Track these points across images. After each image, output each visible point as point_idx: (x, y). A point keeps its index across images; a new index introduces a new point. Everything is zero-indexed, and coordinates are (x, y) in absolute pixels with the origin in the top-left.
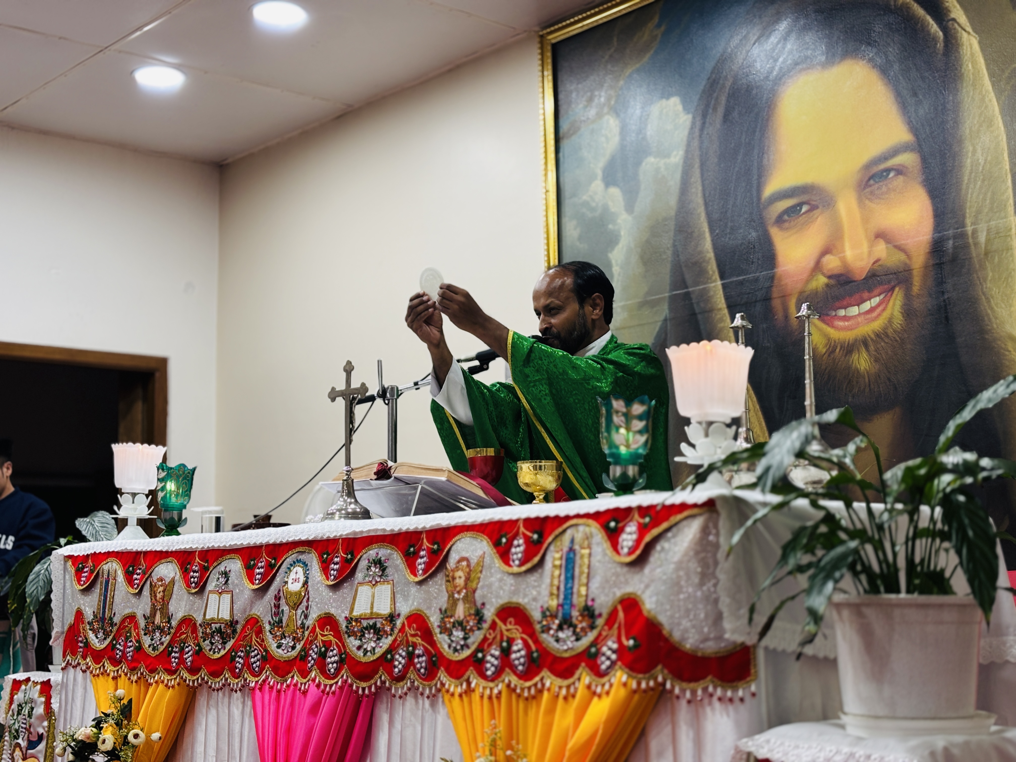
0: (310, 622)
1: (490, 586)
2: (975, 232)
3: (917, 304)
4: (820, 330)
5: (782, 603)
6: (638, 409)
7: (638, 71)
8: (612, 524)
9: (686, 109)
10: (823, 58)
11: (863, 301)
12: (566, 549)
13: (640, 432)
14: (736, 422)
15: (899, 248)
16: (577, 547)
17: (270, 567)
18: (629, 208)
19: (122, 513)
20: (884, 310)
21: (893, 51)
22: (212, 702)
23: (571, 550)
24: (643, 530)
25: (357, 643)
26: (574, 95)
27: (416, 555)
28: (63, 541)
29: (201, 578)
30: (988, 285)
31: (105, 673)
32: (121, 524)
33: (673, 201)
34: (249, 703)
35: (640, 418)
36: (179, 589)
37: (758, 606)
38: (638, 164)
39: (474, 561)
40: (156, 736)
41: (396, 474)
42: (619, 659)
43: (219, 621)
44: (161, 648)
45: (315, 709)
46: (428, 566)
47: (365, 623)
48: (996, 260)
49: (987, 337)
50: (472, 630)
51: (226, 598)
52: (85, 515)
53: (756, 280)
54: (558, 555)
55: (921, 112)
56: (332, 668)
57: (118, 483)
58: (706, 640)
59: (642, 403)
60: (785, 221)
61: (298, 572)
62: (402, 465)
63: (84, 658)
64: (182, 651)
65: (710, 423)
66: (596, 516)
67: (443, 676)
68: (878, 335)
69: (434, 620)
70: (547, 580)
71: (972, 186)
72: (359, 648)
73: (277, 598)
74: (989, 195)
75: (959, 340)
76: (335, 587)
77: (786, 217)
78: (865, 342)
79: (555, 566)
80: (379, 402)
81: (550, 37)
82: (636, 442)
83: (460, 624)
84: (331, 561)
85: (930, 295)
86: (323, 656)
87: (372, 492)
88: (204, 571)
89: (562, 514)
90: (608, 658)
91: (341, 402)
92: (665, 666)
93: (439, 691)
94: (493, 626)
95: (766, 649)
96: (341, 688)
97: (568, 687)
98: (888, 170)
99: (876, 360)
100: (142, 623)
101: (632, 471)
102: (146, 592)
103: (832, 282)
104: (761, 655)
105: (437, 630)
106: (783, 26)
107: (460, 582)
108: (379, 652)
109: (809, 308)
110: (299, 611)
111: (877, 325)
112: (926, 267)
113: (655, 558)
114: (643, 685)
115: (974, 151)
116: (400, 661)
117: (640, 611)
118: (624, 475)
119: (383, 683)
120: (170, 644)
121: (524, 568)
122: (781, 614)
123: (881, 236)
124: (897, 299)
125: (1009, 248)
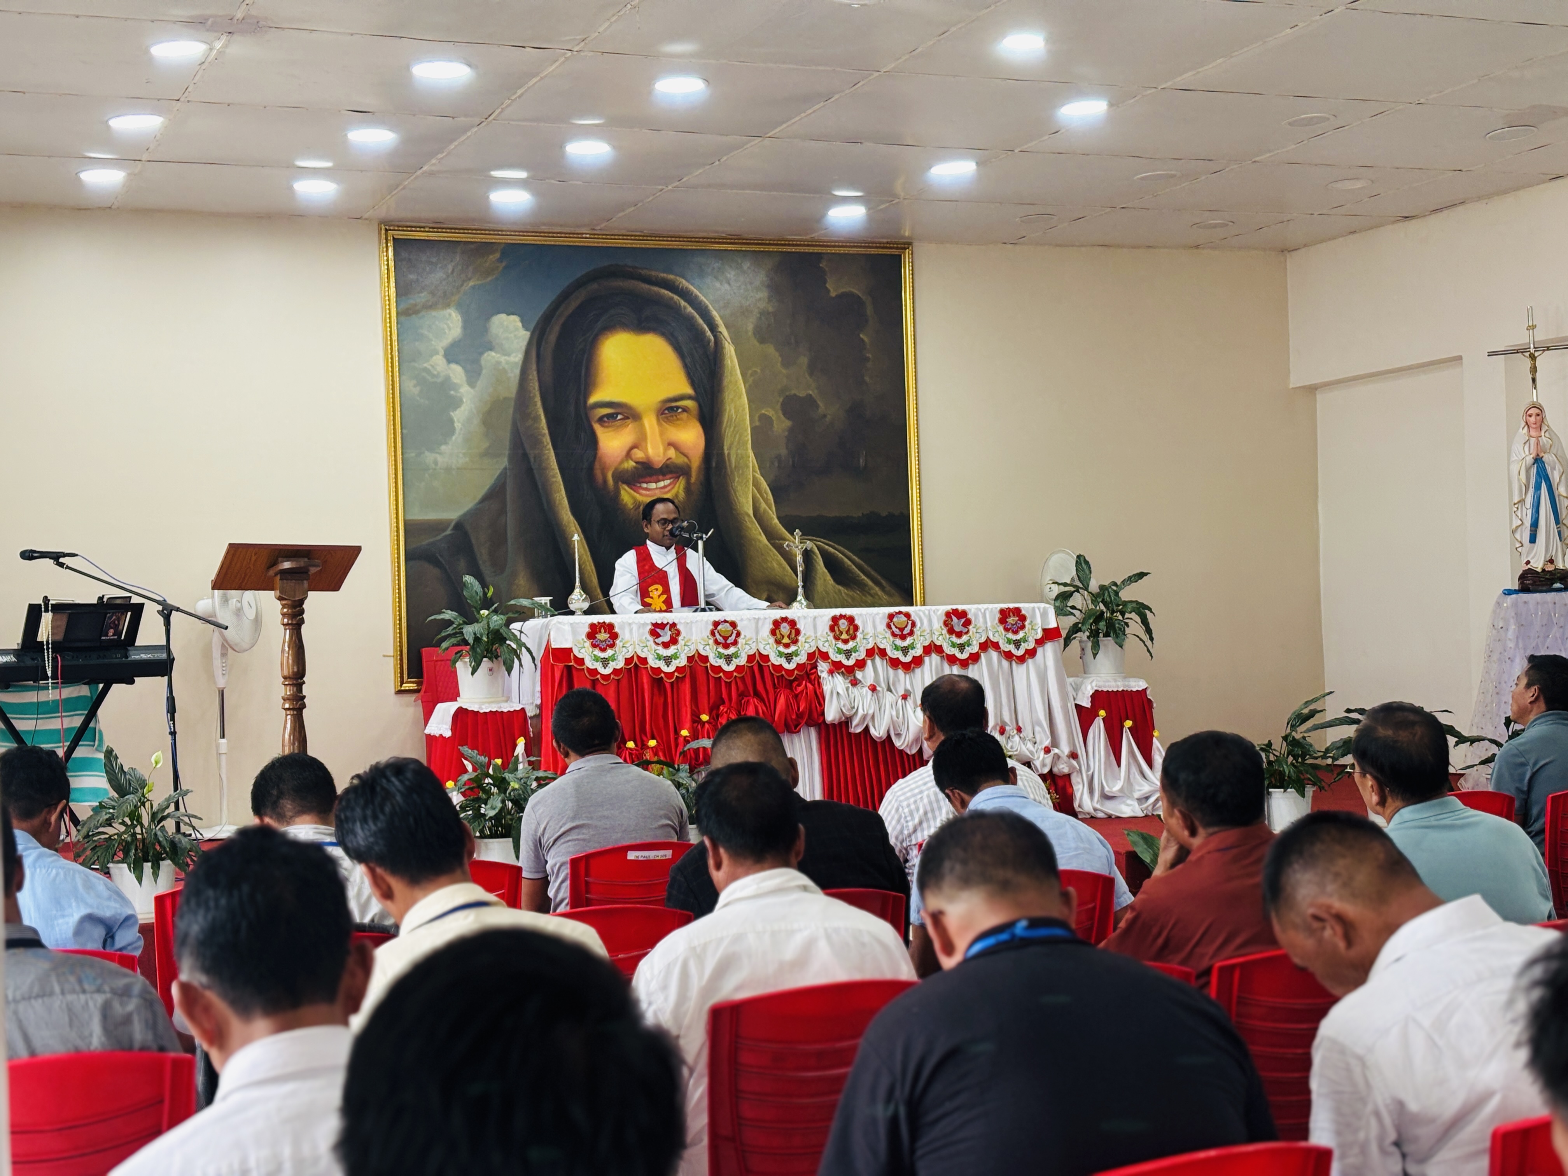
2: (729, 454)
3: (693, 488)
4: (629, 494)
9: (525, 327)
11: (659, 481)
15: (683, 454)
18: (471, 383)
20: (673, 488)
30: (736, 484)
38: (480, 354)
48: (741, 472)
49: (734, 512)
53: (583, 455)
60: (605, 422)
71: (728, 429)
74: (738, 436)
77: (606, 419)
81: (393, 232)
98: (678, 408)
103: (638, 466)
111: (669, 494)
112: (699, 468)
115: (730, 411)
123: (671, 444)
124: (681, 483)
125: (748, 467)
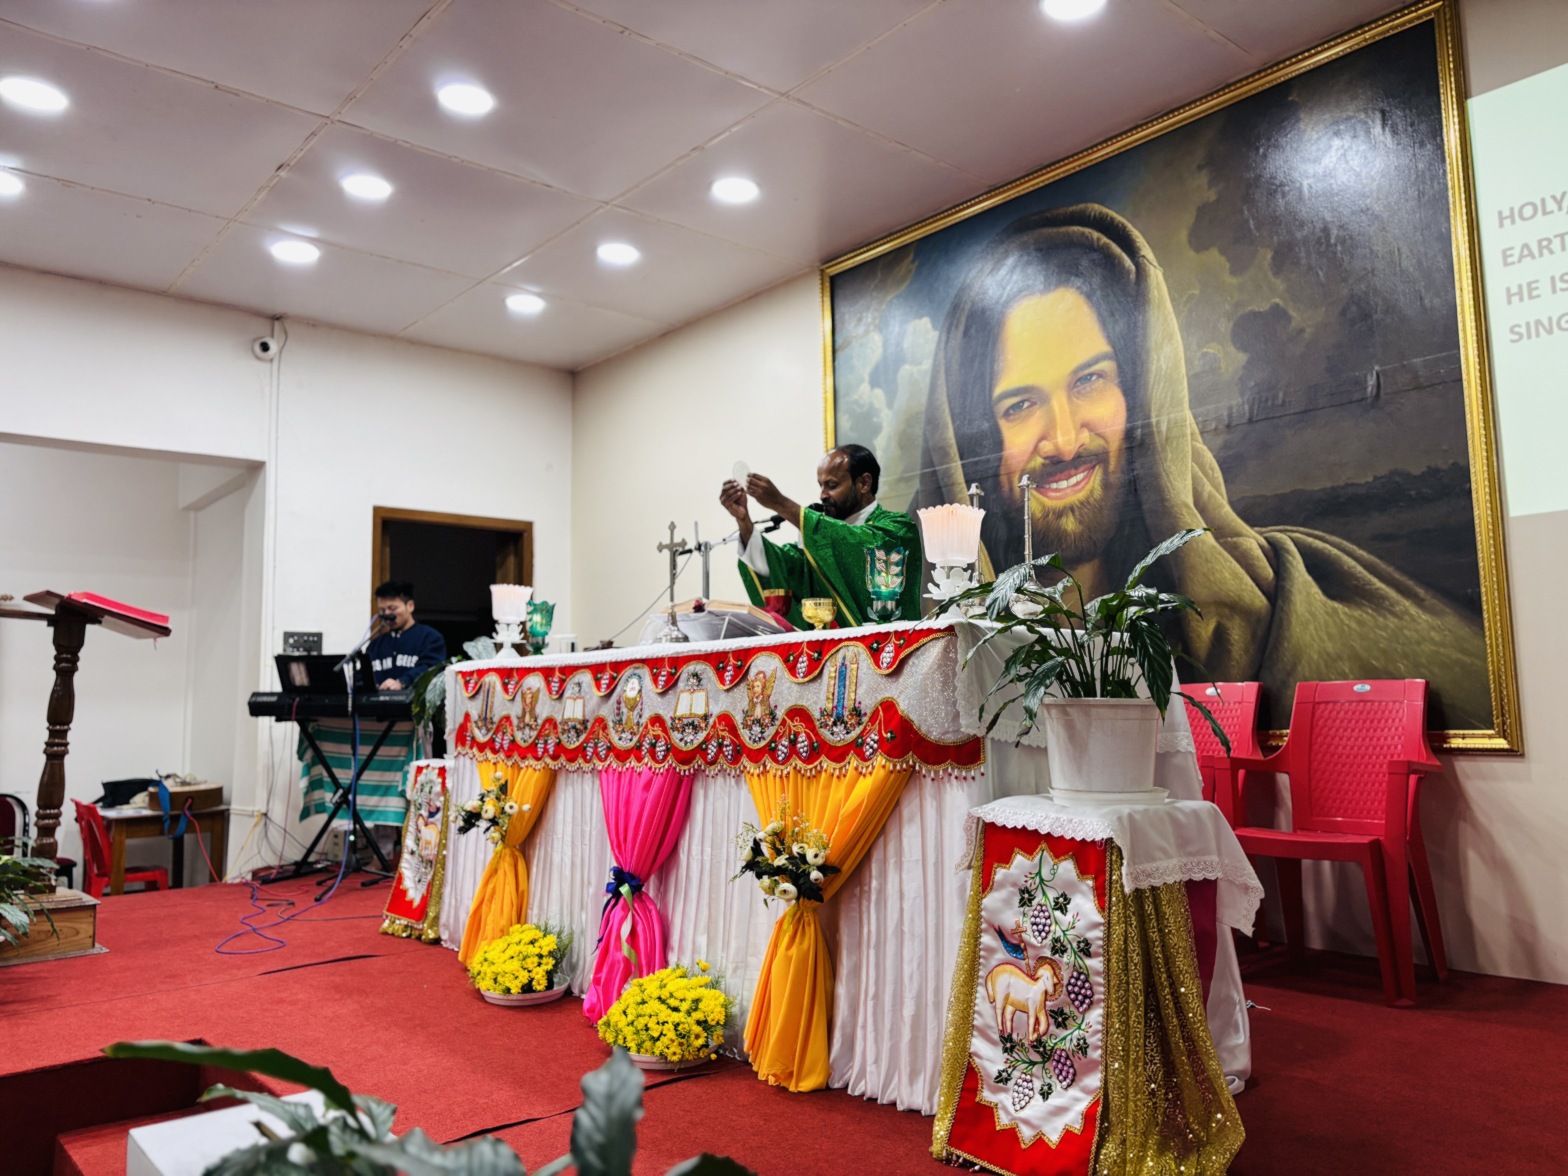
0: (643, 721)
1: (781, 693)
2: (1158, 423)
3: (1113, 479)
4: (1036, 499)
5: (1005, 704)
6: (895, 557)
7: (897, 297)
8: (875, 645)
10: (1041, 287)
11: (1070, 476)
12: (839, 664)
13: (897, 575)
14: (971, 567)
15: (1099, 435)
16: (847, 663)
17: (612, 679)
18: (890, 405)
19: (499, 638)
20: (1087, 483)
21: (1096, 281)
22: (569, 782)
23: (843, 664)
24: (898, 649)
25: (680, 736)
26: (847, 316)
27: (724, 669)
28: (454, 659)
29: (560, 687)
30: (1168, 463)
31: (487, 760)
32: (498, 647)
33: (924, 399)
34: (597, 782)
35: (897, 564)
36: (544, 696)
37: (986, 707)
38: (896, 370)
39: (768, 674)
40: (526, 807)
41: (708, 608)
42: (879, 747)
43: (574, 720)
44: (530, 741)
45: (647, 787)
46: (734, 678)
47: (685, 721)
49: (1165, 504)
50: (767, 726)
51: (580, 702)
52: (471, 639)
53: (988, 461)
54: (833, 669)
55: (1118, 329)
56: (660, 755)
57: (496, 615)
58: (947, 732)
59: (899, 552)
60: (1011, 415)
61: (634, 683)
62: (714, 601)
63: (471, 748)
64: (546, 743)
65: (952, 568)
66: (863, 639)
67: (745, 760)
68: (1082, 503)
69: (738, 719)
70: (824, 688)
71: (1156, 387)
72: (681, 740)
73: (619, 703)
74: (1169, 394)
75: (1145, 507)
76: (663, 694)
77: (1011, 411)
78: (1072, 509)
79: (830, 677)
80: (696, 553)
81: (828, 271)
82: (893, 583)
83: (758, 722)
84: (659, 674)
85: (1123, 472)
86: (653, 746)
87: (690, 623)
88: (562, 682)
89: (836, 638)
90: (872, 747)
91: (666, 553)
92: (914, 753)
93: (742, 772)
94: (784, 723)
95: (992, 739)
96: (668, 770)
97: (841, 769)
98: (1091, 375)
99: (1081, 522)
100: (515, 722)
101: (890, 605)
102: (518, 698)
103: (1047, 462)
104: (988, 744)
105: (741, 726)
106: (1010, 261)
107: (758, 690)
108: (696, 743)
109: (1029, 479)
110: (636, 712)
111: (1081, 495)
112: (1120, 450)
113: (907, 670)
114: (898, 767)
115: (1158, 360)
116: (712, 750)
117: (896, 711)
118: (884, 608)
119: (700, 766)
120: (538, 737)
121: (807, 679)
122: (1004, 713)
123: (1085, 425)
124: (1097, 475)
125: (1184, 435)
